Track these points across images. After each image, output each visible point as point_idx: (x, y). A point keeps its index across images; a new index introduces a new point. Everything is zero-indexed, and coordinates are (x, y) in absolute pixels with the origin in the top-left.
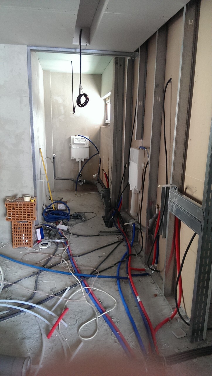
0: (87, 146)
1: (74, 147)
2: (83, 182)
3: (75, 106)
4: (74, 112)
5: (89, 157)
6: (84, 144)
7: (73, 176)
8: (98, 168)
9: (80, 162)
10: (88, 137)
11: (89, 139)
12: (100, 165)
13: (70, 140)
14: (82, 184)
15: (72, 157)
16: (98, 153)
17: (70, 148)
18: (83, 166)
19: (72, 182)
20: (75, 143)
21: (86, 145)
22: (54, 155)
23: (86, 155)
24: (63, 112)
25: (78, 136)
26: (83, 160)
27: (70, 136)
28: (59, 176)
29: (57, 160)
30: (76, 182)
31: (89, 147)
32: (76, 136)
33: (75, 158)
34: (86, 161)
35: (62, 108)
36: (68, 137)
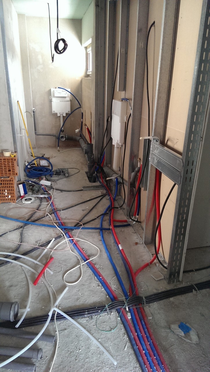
0: (68, 99)
1: (54, 100)
2: (66, 138)
3: (54, 54)
4: (53, 61)
5: (70, 112)
6: (65, 97)
7: (55, 132)
8: (81, 123)
9: (62, 116)
10: (69, 90)
11: (70, 91)
12: (82, 120)
13: (49, 92)
14: (64, 140)
15: (53, 111)
16: (80, 106)
17: (51, 101)
18: (64, 121)
19: (54, 138)
20: (55, 96)
21: (67, 98)
22: (34, 109)
23: (68, 110)
24: (41, 61)
25: (58, 88)
26: (65, 115)
27: (50, 89)
28: (40, 131)
29: (37, 115)
30: (58, 138)
31: (71, 101)
32: (56, 88)
33: (56, 112)
34: (68, 115)
35: (40, 57)
36: (48, 89)
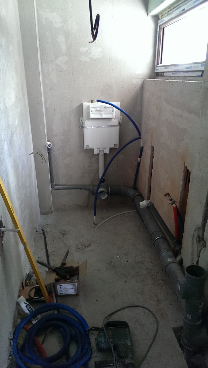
0: (115, 122)
1: (88, 124)
2: (108, 193)
3: (98, 17)
4: (95, 37)
5: (118, 145)
6: (110, 119)
7: (87, 181)
8: (136, 164)
9: (101, 154)
10: (118, 104)
11: (120, 107)
12: (139, 159)
13: (80, 111)
14: (105, 198)
15: (85, 146)
17: (82, 127)
18: (107, 165)
19: (86, 193)
20: (90, 117)
21: (113, 120)
22: (49, 143)
23: (114, 141)
25: (98, 101)
26: (107, 151)
27: (80, 103)
31: (120, 124)
32: (92, 101)
33: (91, 147)
34: (115, 152)
36: (76, 105)
